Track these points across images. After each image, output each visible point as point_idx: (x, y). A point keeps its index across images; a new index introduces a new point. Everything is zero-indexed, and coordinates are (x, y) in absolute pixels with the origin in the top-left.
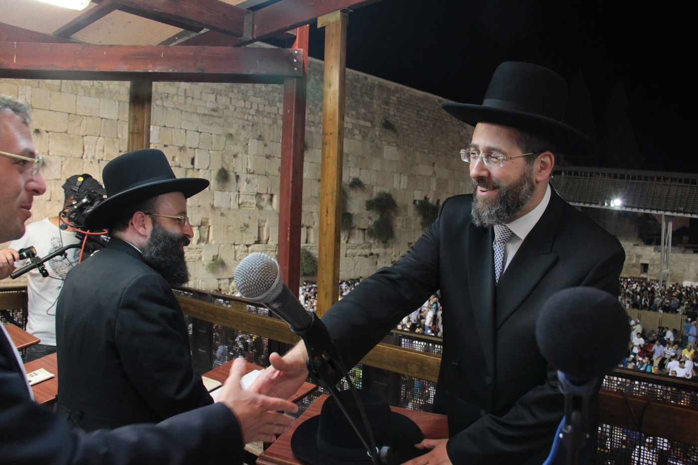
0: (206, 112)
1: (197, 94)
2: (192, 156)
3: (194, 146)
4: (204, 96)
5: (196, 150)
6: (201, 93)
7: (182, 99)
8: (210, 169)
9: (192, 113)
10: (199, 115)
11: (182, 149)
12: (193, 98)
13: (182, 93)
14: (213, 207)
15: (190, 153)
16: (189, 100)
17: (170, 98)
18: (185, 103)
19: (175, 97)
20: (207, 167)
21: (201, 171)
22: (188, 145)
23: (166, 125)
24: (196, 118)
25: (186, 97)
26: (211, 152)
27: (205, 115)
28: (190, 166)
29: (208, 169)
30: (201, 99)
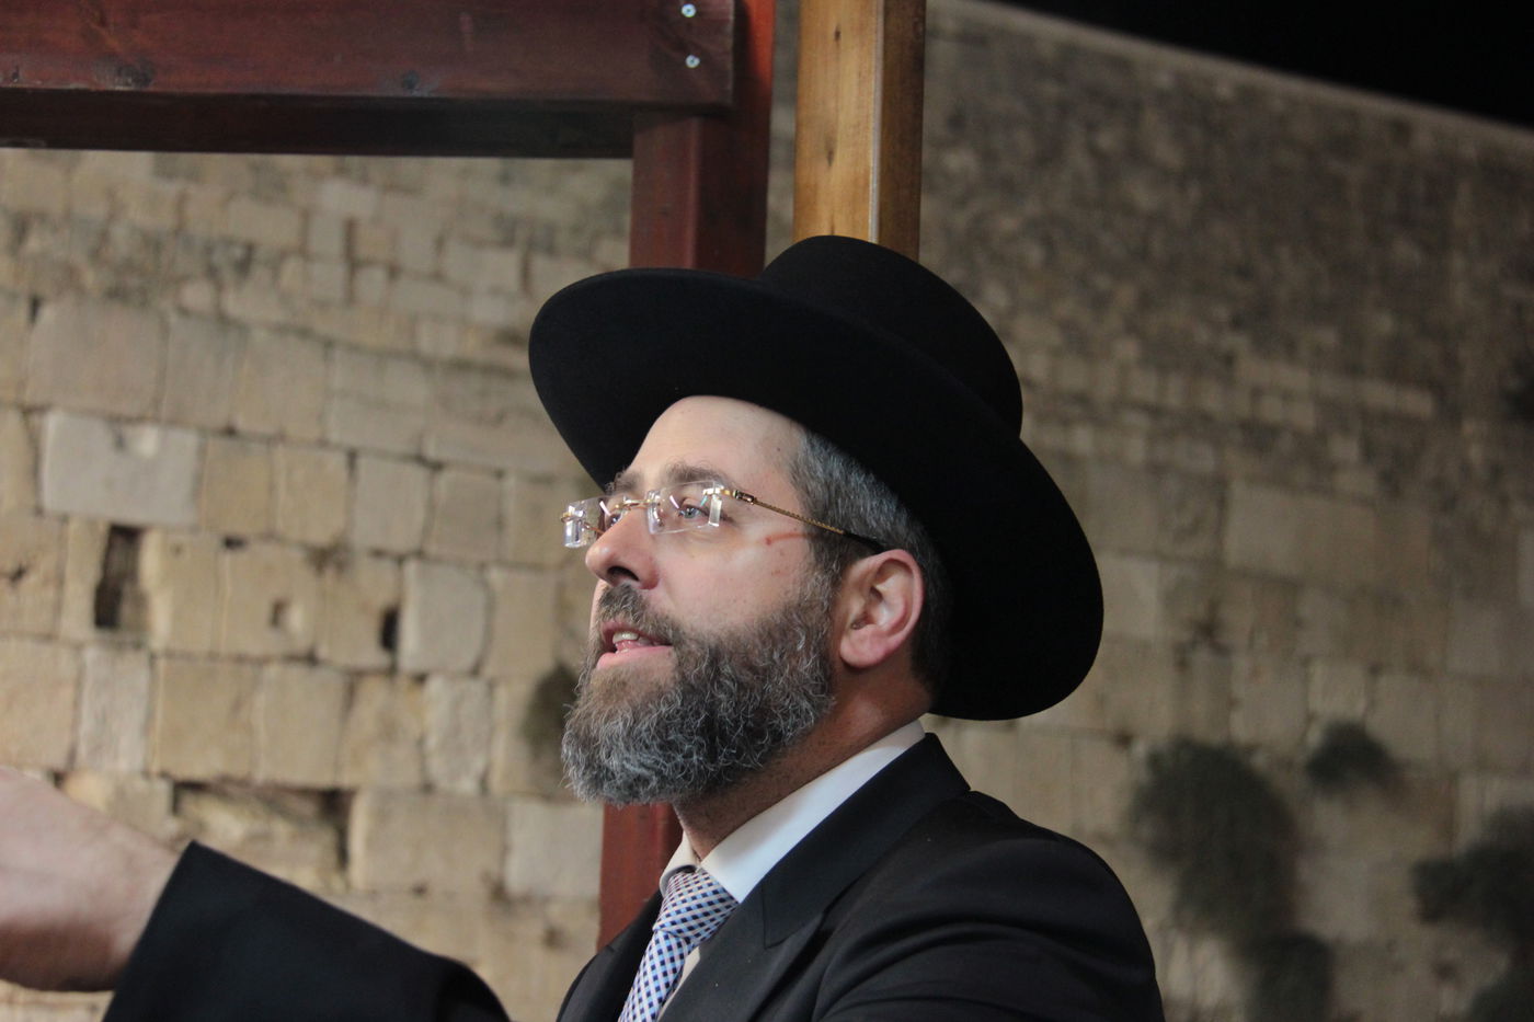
0: (472, 348)
1: (415, 250)
2: (381, 599)
3: (400, 541)
4: (456, 260)
5: (412, 568)
6: (440, 244)
7: (329, 275)
8: (490, 670)
9: (384, 356)
10: (427, 364)
11: (328, 558)
12: (394, 271)
13: (328, 241)
14: (499, 894)
15: (374, 585)
16: (372, 282)
17: (260, 273)
18: (351, 298)
19: (291, 270)
20: (467, 660)
21: (435, 686)
22: (365, 534)
23: (241, 423)
24: (412, 388)
25: (353, 263)
26: (496, 576)
27: (461, 366)
28: (372, 656)
29: (475, 671)
30: (438, 276)
